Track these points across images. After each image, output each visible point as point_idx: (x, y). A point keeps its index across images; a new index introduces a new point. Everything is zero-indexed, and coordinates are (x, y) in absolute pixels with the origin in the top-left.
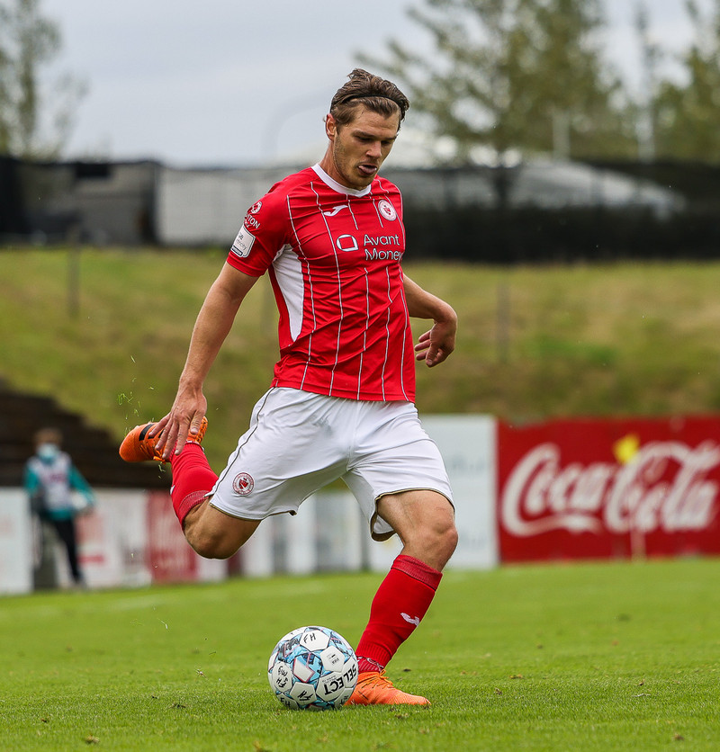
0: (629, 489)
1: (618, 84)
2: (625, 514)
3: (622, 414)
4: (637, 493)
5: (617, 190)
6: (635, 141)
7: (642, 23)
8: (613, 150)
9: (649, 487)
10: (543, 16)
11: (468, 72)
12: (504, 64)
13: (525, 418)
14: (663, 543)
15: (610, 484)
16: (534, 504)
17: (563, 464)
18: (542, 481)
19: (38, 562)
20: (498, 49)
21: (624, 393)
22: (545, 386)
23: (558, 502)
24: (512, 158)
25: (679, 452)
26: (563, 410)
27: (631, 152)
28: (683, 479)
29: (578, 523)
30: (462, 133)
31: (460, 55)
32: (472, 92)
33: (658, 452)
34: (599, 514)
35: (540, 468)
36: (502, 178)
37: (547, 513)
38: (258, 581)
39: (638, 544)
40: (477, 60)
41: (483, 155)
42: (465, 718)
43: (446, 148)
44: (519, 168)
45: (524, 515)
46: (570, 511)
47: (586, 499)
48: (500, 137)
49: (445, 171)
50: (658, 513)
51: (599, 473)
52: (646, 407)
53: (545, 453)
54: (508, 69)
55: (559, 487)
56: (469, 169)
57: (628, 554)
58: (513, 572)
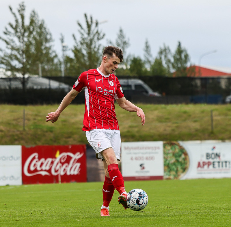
0: (57, 164)
1: (56, 56)
2: (56, 171)
3: (56, 144)
4: (60, 165)
5: (55, 84)
6: (60, 71)
7: (62, 41)
8: (54, 74)
9: (63, 164)
10: (34, 38)
11: (15, 53)
12: (24, 50)
13: (28, 146)
14: (66, 178)
15: (52, 163)
16: (32, 168)
17: (39, 158)
18: (34, 162)
20: (23, 46)
21: (56, 139)
22: (35, 137)
23: (39, 168)
24: (26, 76)
25: (71, 154)
26: (40, 144)
27: (59, 75)
28: (72, 161)
30: (13, 69)
31: (13, 48)
32: (17, 59)
33: (65, 154)
34: (49, 171)
35: (34, 158)
36: (24, 81)
37: (36, 170)
39: (60, 179)
40: (18, 50)
41: (19, 75)
43: (9, 73)
44: (28, 78)
45: (29, 171)
46: (42, 170)
47: (46, 167)
48: (24, 70)
49: (9, 79)
51: (50, 160)
52: (62, 143)
53: (36, 155)
54: (26, 52)
55: (39, 164)
56: (15, 79)
57: (57, 182)
58: (26, 186)
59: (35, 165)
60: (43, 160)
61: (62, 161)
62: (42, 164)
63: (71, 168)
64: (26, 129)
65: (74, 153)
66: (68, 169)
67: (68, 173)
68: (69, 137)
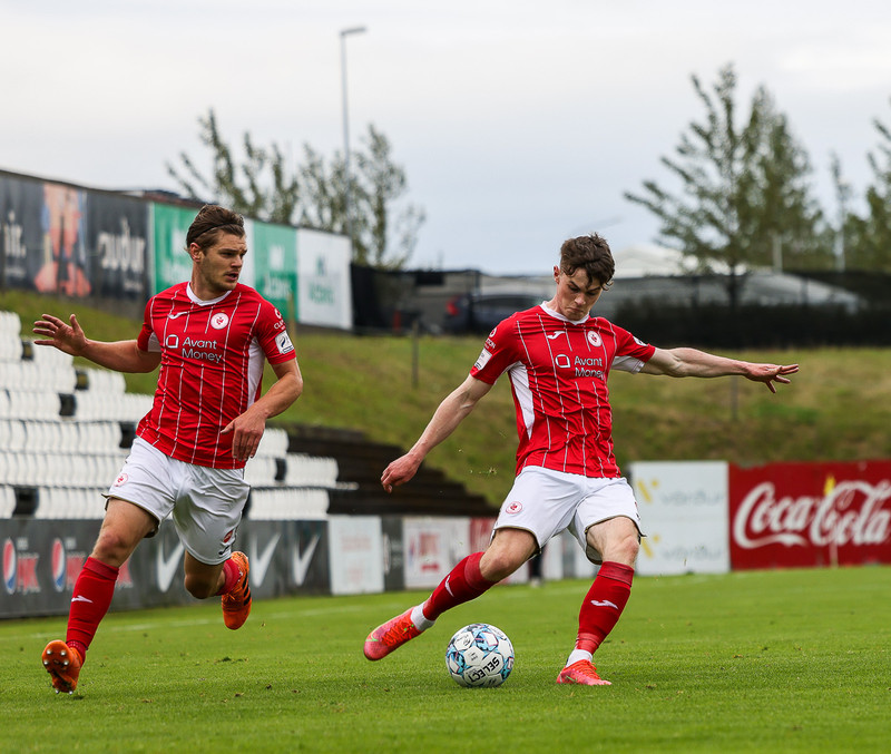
0: (827, 514)
1: (820, 215)
2: (824, 533)
3: (822, 459)
4: (833, 516)
5: (818, 293)
6: (833, 257)
7: (836, 171)
8: (814, 264)
9: (842, 513)
10: (763, 164)
11: (710, 205)
12: (734, 198)
13: (747, 464)
14: (853, 554)
15: (813, 510)
16: (757, 526)
17: (778, 498)
18: (763, 509)
19: (387, 569)
20: (730, 187)
21: (823, 444)
22: (765, 439)
23: (775, 526)
24: (740, 270)
25: (865, 487)
26: (778, 457)
27: (829, 265)
28: (867, 507)
29: (789, 540)
30: (702, 250)
31: (702, 194)
32: (713, 221)
33: (849, 487)
34: (805, 533)
35: (762, 498)
36: (733, 284)
37: (767, 532)
38: (553, 582)
39: (834, 555)
40: (716, 197)
41: (720, 268)
42: (697, 687)
43: (692, 263)
44: (745, 276)
45: (749, 534)
46: (784, 531)
47: (795, 522)
48: (732, 254)
49: (691, 279)
50: (848, 531)
51: (806, 503)
52: (839, 455)
53: (766, 488)
54: (738, 203)
55: (776, 513)
56: (708, 277)
57: (827, 562)
58: (742, 575)
59: (765, 517)
60: (786, 503)
61: (842, 505)
62: (784, 515)
63: (865, 526)
64: (742, 416)
65: (874, 482)
66: (857, 527)
67: (858, 539)
68: (860, 439)
